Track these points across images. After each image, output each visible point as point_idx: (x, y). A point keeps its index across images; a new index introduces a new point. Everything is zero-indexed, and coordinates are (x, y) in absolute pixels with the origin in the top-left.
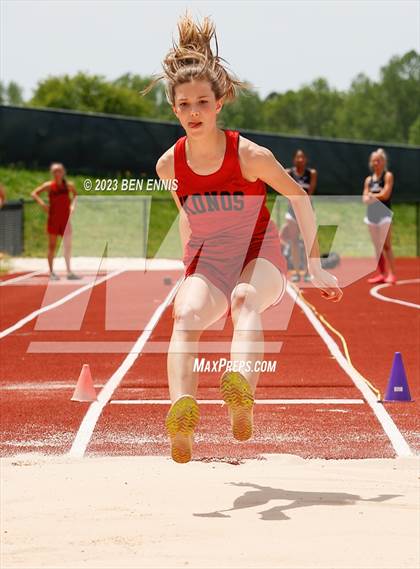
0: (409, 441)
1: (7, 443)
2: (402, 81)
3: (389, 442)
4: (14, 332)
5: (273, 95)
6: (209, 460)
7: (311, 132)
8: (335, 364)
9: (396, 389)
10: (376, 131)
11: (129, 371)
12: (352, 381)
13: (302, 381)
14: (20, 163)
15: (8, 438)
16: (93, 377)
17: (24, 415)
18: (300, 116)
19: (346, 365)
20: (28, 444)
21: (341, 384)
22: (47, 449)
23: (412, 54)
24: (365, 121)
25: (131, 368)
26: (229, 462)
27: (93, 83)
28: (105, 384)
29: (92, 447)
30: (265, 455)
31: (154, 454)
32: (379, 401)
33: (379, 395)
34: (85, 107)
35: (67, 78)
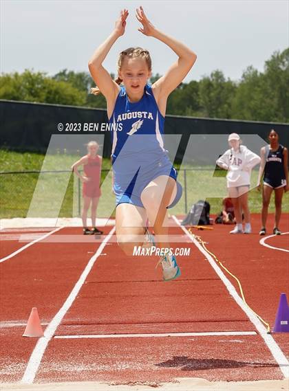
2: (282, 72)
3: (277, 366)
6: (134, 384)
9: (282, 323)
10: (263, 112)
11: (69, 311)
12: (247, 316)
16: (40, 317)
18: (201, 101)
21: (238, 318)
22: (4, 377)
24: (252, 104)
25: (70, 308)
26: (149, 385)
27: (37, 78)
28: (49, 322)
29: (40, 375)
30: (179, 379)
31: (90, 379)
32: (269, 333)
33: (269, 328)
34: (31, 98)
35: (16, 75)
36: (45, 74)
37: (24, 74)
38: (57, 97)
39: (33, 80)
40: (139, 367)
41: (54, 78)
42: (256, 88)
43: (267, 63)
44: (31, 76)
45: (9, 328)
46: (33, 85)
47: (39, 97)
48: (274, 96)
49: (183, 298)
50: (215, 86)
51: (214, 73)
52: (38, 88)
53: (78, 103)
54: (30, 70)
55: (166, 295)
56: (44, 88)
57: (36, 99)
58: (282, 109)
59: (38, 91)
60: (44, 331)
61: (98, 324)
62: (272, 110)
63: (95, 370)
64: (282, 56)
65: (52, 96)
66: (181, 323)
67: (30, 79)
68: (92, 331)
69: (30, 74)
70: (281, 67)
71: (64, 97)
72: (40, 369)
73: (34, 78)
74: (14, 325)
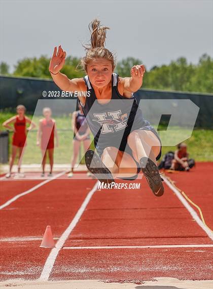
1: (3, 273)
4: (4, 208)
5: (155, 68)
6: (123, 282)
7: (177, 89)
8: (195, 223)
11: (73, 229)
12: (206, 234)
13: (177, 234)
14: (6, 109)
15: (3, 270)
16: (53, 233)
17: (12, 257)
18: (170, 80)
19: (202, 224)
20: (15, 273)
21: (200, 235)
22: (26, 277)
25: (75, 228)
26: (135, 283)
28: (59, 237)
29: (53, 275)
30: (157, 278)
31: (90, 278)
35: (35, 60)
45: (29, 241)
49: (159, 221)
55: (146, 219)
60: (55, 243)
61: (95, 239)
63: (94, 271)
66: (158, 239)
68: (91, 244)
72: (53, 270)
74: (33, 239)
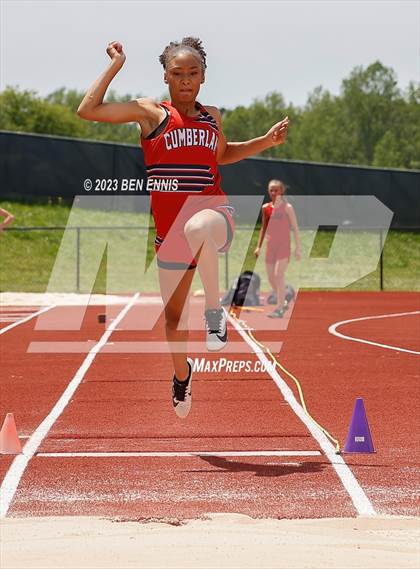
0: (372, 497)
2: (365, 95)
3: (349, 499)
6: (147, 521)
8: (288, 410)
9: (357, 439)
10: (336, 151)
12: (308, 430)
16: (18, 427)
19: (300, 411)
21: (295, 433)
23: (377, 67)
24: (322, 140)
25: (60, 416)
26: (169, 523)
27: (23, 99)
28: (30, 434)
29: (16, 506)
30: (210, 515)
31: (85, 513)
32: (338, 453)
33: (338, 446)
34: (14, 126)
36: (35, 93)
37: (5, 92)
38: (50, 126)
39: (17, 101)
40: (155, 497)
41: (46, 100)
42: (328, 118)
43: (345, 82)
44: (14, 96)
46: (17, 108)
47: (25, 125)
48: (352, 129)
49: (220, 404)
50: (271, 113)
51: (270, 96)
52: (23, 112)
53: (78, 134)
54: (14, 88)
56: (33, 113)
57: (21, 127)
58: (364, 147)
59: (24, 116)
60: (22, 446)
61: (99, 438)
62: (351, 149)
63: (93, 500)
64: (366, 75)
65: (43, 125)
66: (216, 439)
67: (13, 100)
68: (90, 447)
69: (13, 92)
70: (364, 88)
71: (60, 126)
72: (15, 498)
73: (19, 98)
